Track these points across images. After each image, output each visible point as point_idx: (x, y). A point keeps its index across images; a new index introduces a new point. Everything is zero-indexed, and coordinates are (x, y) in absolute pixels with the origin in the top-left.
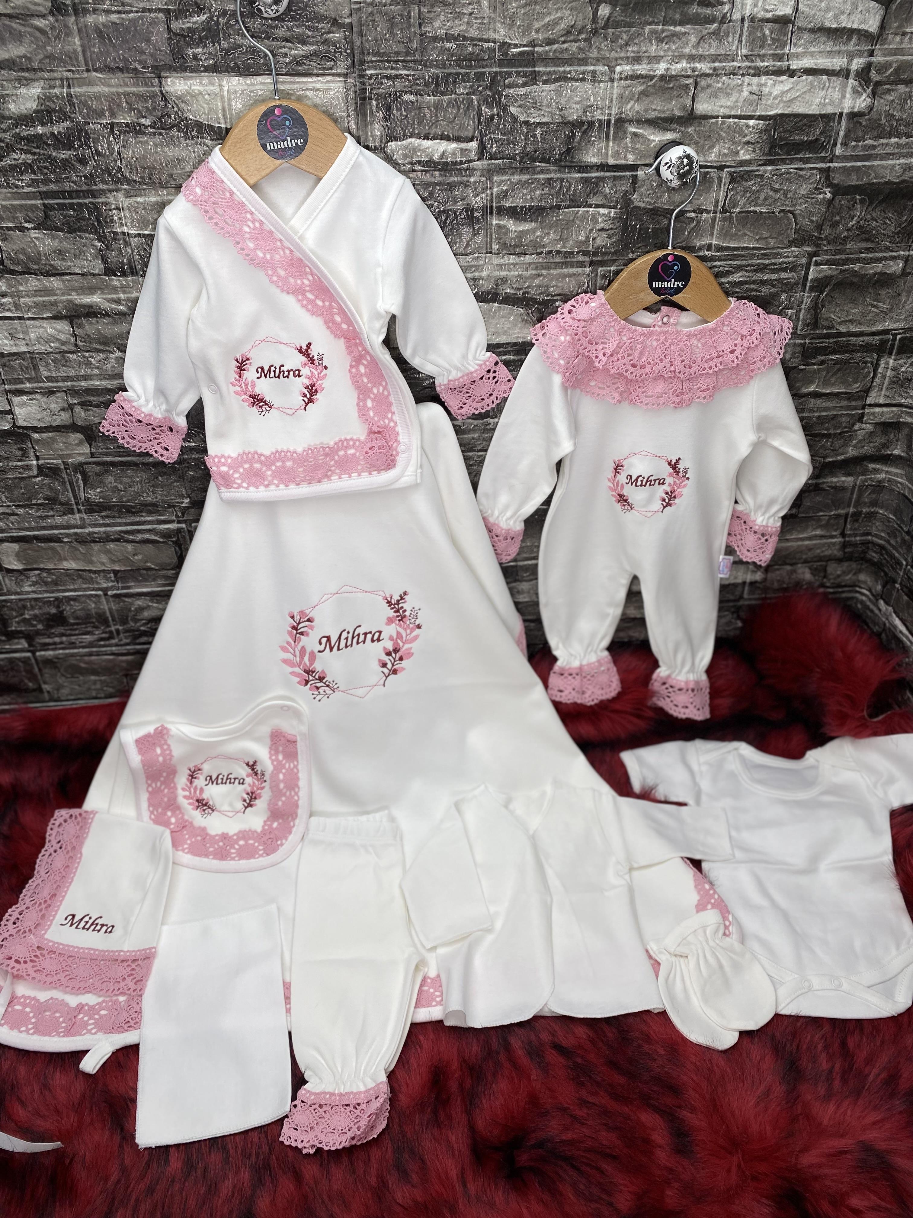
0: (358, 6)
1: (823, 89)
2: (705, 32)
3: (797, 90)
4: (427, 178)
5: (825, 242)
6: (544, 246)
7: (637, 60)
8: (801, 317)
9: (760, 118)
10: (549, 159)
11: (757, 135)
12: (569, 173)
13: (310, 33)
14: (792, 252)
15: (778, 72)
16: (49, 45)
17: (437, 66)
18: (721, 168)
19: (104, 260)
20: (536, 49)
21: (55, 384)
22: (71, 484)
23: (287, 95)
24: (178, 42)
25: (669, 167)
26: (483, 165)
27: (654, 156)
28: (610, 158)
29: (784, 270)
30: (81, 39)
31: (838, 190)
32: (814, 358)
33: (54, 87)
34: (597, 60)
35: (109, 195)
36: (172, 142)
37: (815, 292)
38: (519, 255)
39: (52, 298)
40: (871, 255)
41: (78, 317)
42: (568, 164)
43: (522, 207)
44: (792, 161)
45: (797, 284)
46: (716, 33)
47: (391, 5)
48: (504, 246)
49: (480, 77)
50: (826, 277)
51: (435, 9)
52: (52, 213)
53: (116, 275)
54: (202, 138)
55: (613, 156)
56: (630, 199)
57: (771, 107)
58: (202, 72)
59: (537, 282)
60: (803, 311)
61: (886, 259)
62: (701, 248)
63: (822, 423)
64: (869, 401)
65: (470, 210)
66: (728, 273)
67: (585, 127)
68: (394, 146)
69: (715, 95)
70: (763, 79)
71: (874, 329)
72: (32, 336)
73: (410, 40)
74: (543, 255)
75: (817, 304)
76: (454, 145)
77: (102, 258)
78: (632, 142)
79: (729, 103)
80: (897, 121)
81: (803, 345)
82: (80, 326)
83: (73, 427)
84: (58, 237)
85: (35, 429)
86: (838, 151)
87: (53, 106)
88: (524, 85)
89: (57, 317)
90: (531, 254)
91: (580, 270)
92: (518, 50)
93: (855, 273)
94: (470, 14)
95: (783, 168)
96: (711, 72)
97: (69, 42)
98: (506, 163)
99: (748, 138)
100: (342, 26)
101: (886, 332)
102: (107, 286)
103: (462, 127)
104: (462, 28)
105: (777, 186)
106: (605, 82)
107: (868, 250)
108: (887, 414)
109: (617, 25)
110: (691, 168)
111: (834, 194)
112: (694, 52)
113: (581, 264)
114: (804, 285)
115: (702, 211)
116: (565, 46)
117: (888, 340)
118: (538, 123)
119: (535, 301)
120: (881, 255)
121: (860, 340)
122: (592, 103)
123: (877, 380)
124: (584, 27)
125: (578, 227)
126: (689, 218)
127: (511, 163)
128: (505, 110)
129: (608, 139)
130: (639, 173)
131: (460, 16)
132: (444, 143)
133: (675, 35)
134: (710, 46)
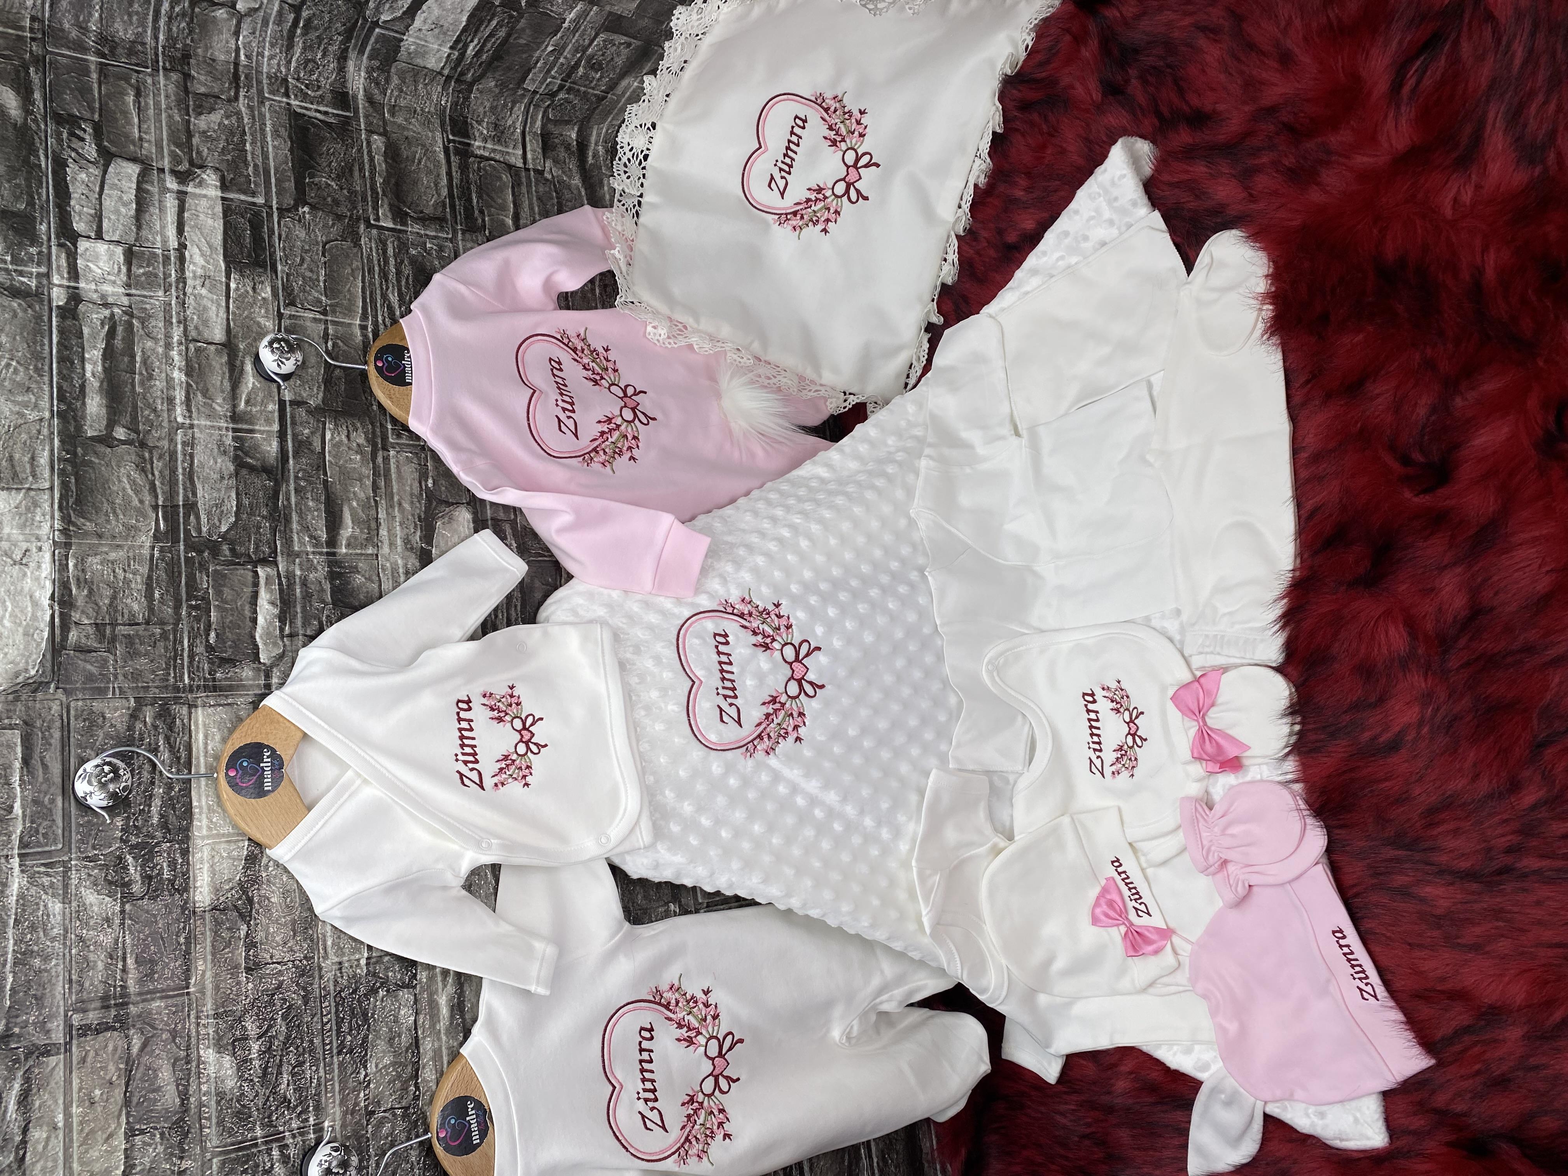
0: (117, 690)
1: (198, 216)
2: (141, 332)
3: (199, 241)
5: (355, 211)
6: (368, 498)
7: (171, 401)
8: (433, 234)
9: (228, 277)
10: (275, 491)
11: (246, 280)
12: (289, 470)
13: (147, 741)
14: (365, 243)
15: (182, 259)
17: (179, 607)
18: (280, 316)
19: (398, 988)
20: (160, 503)
23: (212, 769)
25: (282, 364)
26: (283, 562)
27: (269, 383)
28: (272, 429)
29: (385, 252)
31: (301, 199)
32: (477, 220)
33: (207, 1035)
34: (172, 440)
35: (325, 978)
37: (406, 220)
38: (378, 525)
40: (367, 167)
42: (280, 472)
43: (327, 520)
44: (272, 246)
45: (399, 239)
46: (143, 322)
47: (116, 655)
48: (369, 540)
49: (189, 563)
50: (391, 210)
51: (120, 608)
53: (415, 976)
55: (271, 425)
56: (315, 408)
57: (217, 266)
58: (188, 864)
59: (407, 506)
60: (428, 232)
61: (370, 152)
62: (365, 336)
64: (520, 164)
65: (332, 577)
66: (390, 308)
67: (241, 454)
68: (265, 656)
69: (206, 322)
70: (188, 274)
71: (443, 161)
73: (153, 635)
74: (378, 499)
75: (419, 219)
76: (262, 592)
77: (397, 990)
78: (255, 405)
79: (214, 308)
80: (228, 144)
81: (464, 232)
84: (374, 1040)
86: (260, 200)
88: (198, 518)
90: (378, 512)
91: (392, 461)
92: (161, 522)
93: (386, 182)
94: (125, 571)
95: (279, 254)
96: (182, 326)
98: (280, 537)
99: (249, 289)
100: (138, 709)
101: (446, 150)
102: (429, 987)
103: (243, 582)
104: (139, 580)
105: (298, 260)
106: (193, 433)
107: (362, 169)
108: (533, 147)
109: (134, 419)
110: (283, 340)
111: (305, 203)
112: (162, 343)
113: (386, 459)
114: (400, 231)
115: (326, 335)
116: (156, 473)
117: (455, 148)
118: (238, 502)
119: (428, 508)
120: (366, 157)
121: (456, 175)
122: (215, 447)
123: (498, 157)
124: (138, 455)
125: (346, 461)
126: (333, 346)
127: (280, 531)
128: (224, 536)
129: (252, 431)
130: (287, 399)
131: (127, 582)
132: (260, 602)
133: (145, 361)
134: (156, 327)
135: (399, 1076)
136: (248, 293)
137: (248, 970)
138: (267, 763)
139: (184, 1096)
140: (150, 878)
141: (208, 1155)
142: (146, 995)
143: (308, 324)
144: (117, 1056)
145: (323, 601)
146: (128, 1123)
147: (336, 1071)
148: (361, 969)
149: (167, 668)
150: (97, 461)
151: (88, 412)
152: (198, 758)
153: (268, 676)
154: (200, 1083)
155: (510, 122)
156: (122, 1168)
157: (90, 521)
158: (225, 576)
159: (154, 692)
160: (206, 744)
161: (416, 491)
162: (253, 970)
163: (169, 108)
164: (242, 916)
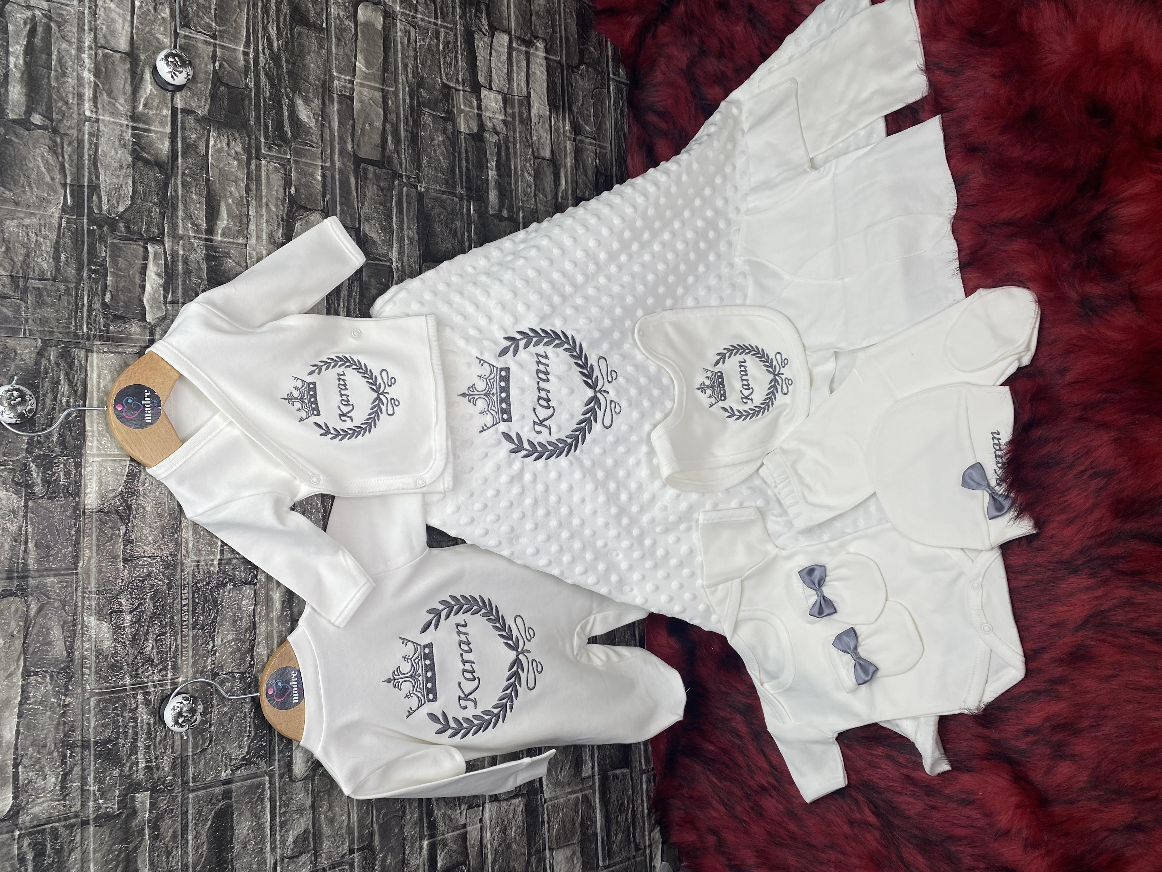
0: (27, 332)
2: (58, 34)
4: (179, 290)
6: (241, 198)
7: (80, 96)
10: (165, 183)
12: (177, 167)
13: (50, 376)
16: (53, 604)
17: (81, 270)
18: (176, 35)
20: (69, 182)
23: (103, 403)
24: (53, 493)
25: (176, 75)
26: (169, 242)
27: (164, 92)
28: (165, 130)
30: (48, 576)
33: (90, 606)
34: (79, 130)
35: (186, 572)
38: (249, 220)
42: (170, 168)
43: (207, 212)
46: (59, 25)
48: (241, 232)
49: (91, 234)
51: (32, 265)
54: (138, 482)
55: (164, 128)
56: (202, 118)
58: (80, 474)
59: (273, 208)
62: (247, 61)
65: (208, 258)
66: (269, 39)
67: (138, 148)
68: (150, 317)
69: (113, 32)
73: (58, 290)
74: (249, 199)
76: (151, 265)
77: (241, 585)
78: (151, 109)
79: (120, 21)
84: (221, 621)
87: (107, 608)
88: (100, 198)
90: (248, 210)
91: (263, 169)
92: (69, 198)
94: (37, 235)
96: (92, 33)
97: (51, 587)
98: (167, 221)
99: (151, 8)
100: (44, 348)
102: (266, 585)
103: (135, 255)
104: (48, 244)
106: (98, 127)
109: (49, 108)
110: (177, 55)
112: (75, 46)
113: (258, 167)
115: (214, 57)
116: (66, 156)
118: (133, 188)
119: (290, 211)
122: (117, 140)
124: (51, 139)
125: (225, 165)
126: (220, 67)
127: (167, 217)
128: (121, 216)
129: (148, 131)
130: (179, 107)
131: (38, 244)
132: (148, 273)
133: (60, 60)
134: (70, 31)
135: (239, 649)
136: (149, 11)
137: (125, 560)
138: (147, 402)
139: (70, 650)
140: (49, 483)
141: (87, 695)
142: (43, 572)
143: (200, 45)
144: (18, 616)
145: (200, 278)
146: (24, 666)
147: (191, 641)
148: (214, 567)
149: (70, 319)
150: (16, 141)
151: (10, 97)
152: (92, 393)
153: (152, 333)
154: (83, 641)
156: (19, 699)
157: (9, 190)
158: (120, 249)
159: (58, 336)
160: (99, 383)
161: (281, 196)
162: (128, 560)
164: (121, 518)
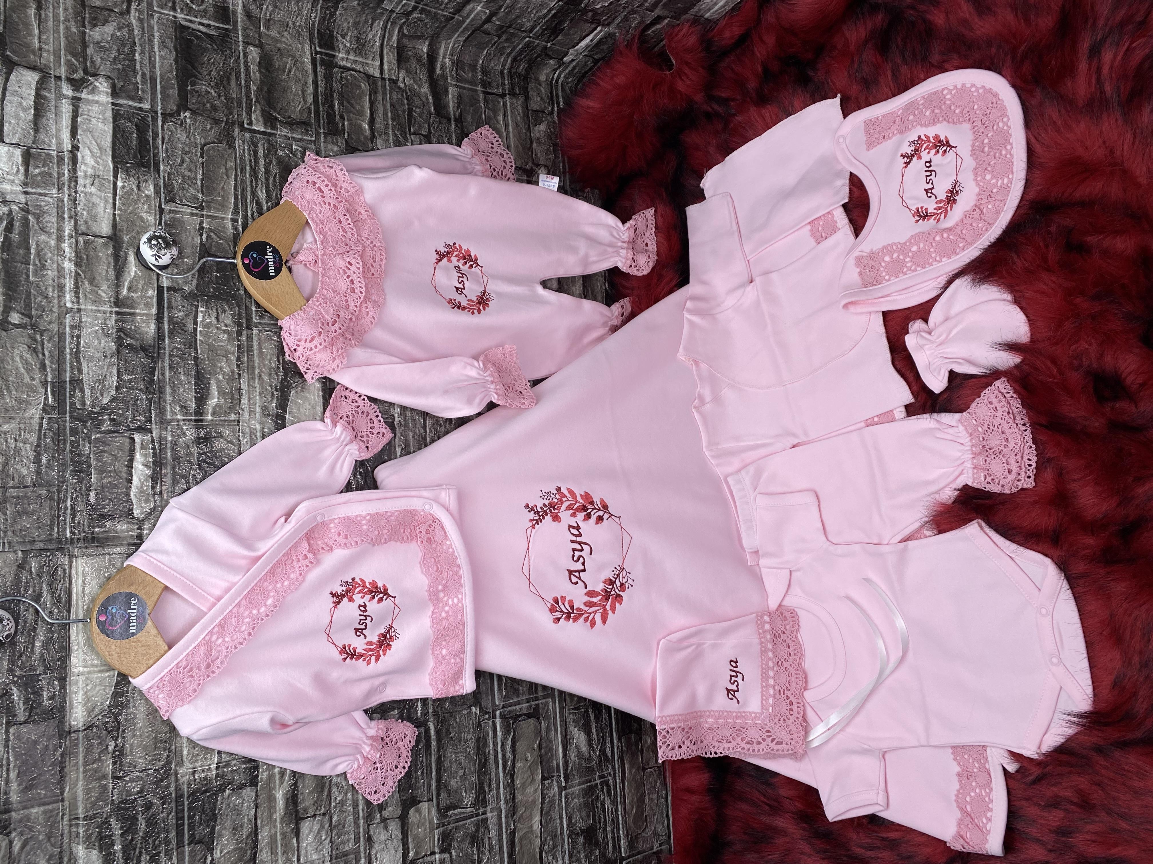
0: (7, 545)
1: (90, 120)
2: (36, 227)
3: (91, 143)
4: (168, 480)
5: (231, 117)
6: (233, 372)
7: (61, 288)
8: (299, 136)
9: (116, 177)
10: (151, 367)
11: (132, 179)
12: (164, 349)
13: (31, 590)
14: (239, 146)
15: (74, 160)
16: (38, 837)
17: (64, 471)
18: (161, 211)
19: (242, 787)
20: (49, 380)
21: (362, 835)
22: (458, 821)
23: (88, 612)
24: (37, 714)
25: (159, 257)
26: (156, 429)
27: (150, 272)
28: (150, 312)
29: (256, 153)
30: (32, 807)
31: (183, 106)
32: (337, 124)
33: (78, 833)
34: (61, 324)
35: (181, 782)
36: (131, 720)
37: (276, 125)
38: (240, 395)
39: (279, 837)
40: (243, 75)
41: (297, 812)
42: (156, 350)
43: (196, 392)
44: (155, 147)
45: (269, 141)
46: (37, 217)
47: (6, 514)
48: (232, 408)
49: (74, 432)
50: (262, 115)
51: (11, 473)
52: (197, 836)
53: (257, 775)
54: (127, 692)
55: (150, 309)
56: (189, 294)
57: (106, 166)
58: (65, 691)
59: (266, 378)
60: (294, 135)
61: (246, 62)
62: (235, 228)
63: (399, 116)
64: (377, 74)
65: (199, 441)
66: (258, 203)
67: (122, 335)
68: (138, 511)
69: (94, 217)
70: (80, 174)
71: (311, 71)
72: (315, 857)
73: (40, 496)
74: (241, 372)
75: (287, 123)
76: (138, 456)
77: (241, 788)
78: (137, 292)
79: (102, 205)
80: (120, 54)
81: (326, 135)
82: (305, 810)
83: (403, 818)
84: (220, 831)
85: (405, 855)
86: (146, 106)
87: (96, 834)
88: (82, 391)
89: (297, 833)
90: (240, 384)
91: (255, 339)
92: (50, 396)
93: (259, 89)
94: (16, 440)
95: (162, 155)
96: (73, 221)
97: (35, 818)
98: (155, 407)
99: (134, 187)
100: (25, 560)
101: (314, 61)
102: (268, 784)
103: (120, 448)
104: (28, 449)
105: (179, 161)
106: (81, 317)
107: (238, 78)
108: (390, 58)
109: (28, 306)
110: (161, 237)
111: (186, 109)
112: (54, 237)
113: (250, 338)
114: (270, 134)
115: (201, 228)
116: (47, 353)
117: (321, 58)
118: (118, 378)
119: (284, 380)
120: (242, 66)
121: (321, 84)
122: (100, 329)
123: (358, 67)
124: (30, 337)
125: (215, 340)
126: (207, 239)
127: (155, 402)
128: (104, 408)
129: (133, 314)
130: (165, 285)
131: (17, 450)
132: (135, 464)
133: (39, 253)
134: (49, 222)
135: (240, 859)
136: (133, 190)
137: (114, 777)
140: (32, 706)
142: (26, 803)
143: (186, 218)
144: (1, 855)
145: (190, 463)
147: (187, 858)
148: (212, 772)
149: (52, 525)
152: (77, 601)
153: (140, 528)
155: (370, 36)
158: (105, 443)
159: (39, 546)
160: (84, 589)
161: (274, 366)
162: (118, 778)
163: (67, 20)
164: (110, 733)
